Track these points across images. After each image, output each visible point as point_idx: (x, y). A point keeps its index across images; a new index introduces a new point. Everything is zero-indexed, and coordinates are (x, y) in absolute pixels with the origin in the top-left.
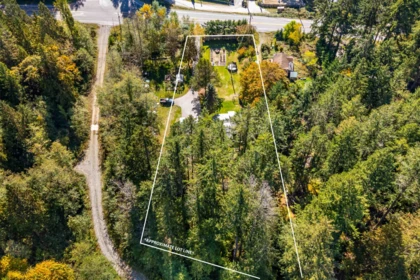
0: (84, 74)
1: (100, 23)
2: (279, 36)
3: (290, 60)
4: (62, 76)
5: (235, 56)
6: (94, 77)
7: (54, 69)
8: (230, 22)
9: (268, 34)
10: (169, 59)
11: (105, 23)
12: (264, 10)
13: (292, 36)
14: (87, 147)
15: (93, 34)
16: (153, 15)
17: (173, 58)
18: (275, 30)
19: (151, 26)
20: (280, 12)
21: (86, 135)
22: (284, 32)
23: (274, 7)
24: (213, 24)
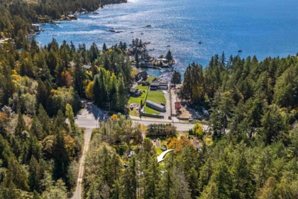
0: (76, 151)
1: (87, 127)
2: (191, 132)
3: (197, 143)
4: (66, 146)
5: (165, 143)
6: (81, 154)
7: (62, 142)
8: (161, 125)
9: (184, 132)
10: (126, 144)
11: (89, 127)
12: (181, 121)
13: (198, 131)
14: (74, 191)
15: (83, 132)
16: (118, 119)
17: (128, 144)
18: (188, 130)
19: (117, 124)
20: (190, 121)
21: (75, 183)
22: (193, 130)
23: (187, 119)
24: (152, 126)
